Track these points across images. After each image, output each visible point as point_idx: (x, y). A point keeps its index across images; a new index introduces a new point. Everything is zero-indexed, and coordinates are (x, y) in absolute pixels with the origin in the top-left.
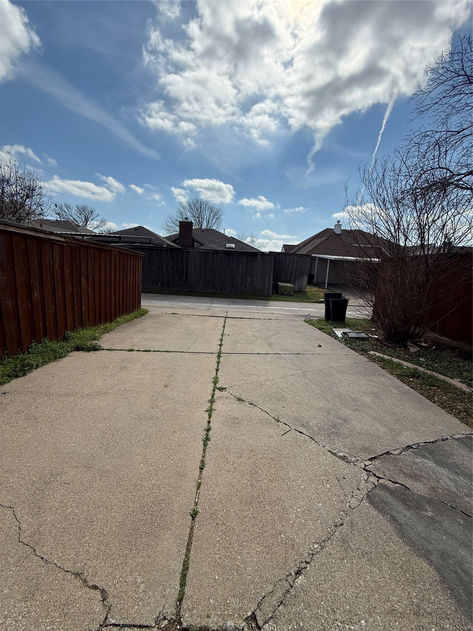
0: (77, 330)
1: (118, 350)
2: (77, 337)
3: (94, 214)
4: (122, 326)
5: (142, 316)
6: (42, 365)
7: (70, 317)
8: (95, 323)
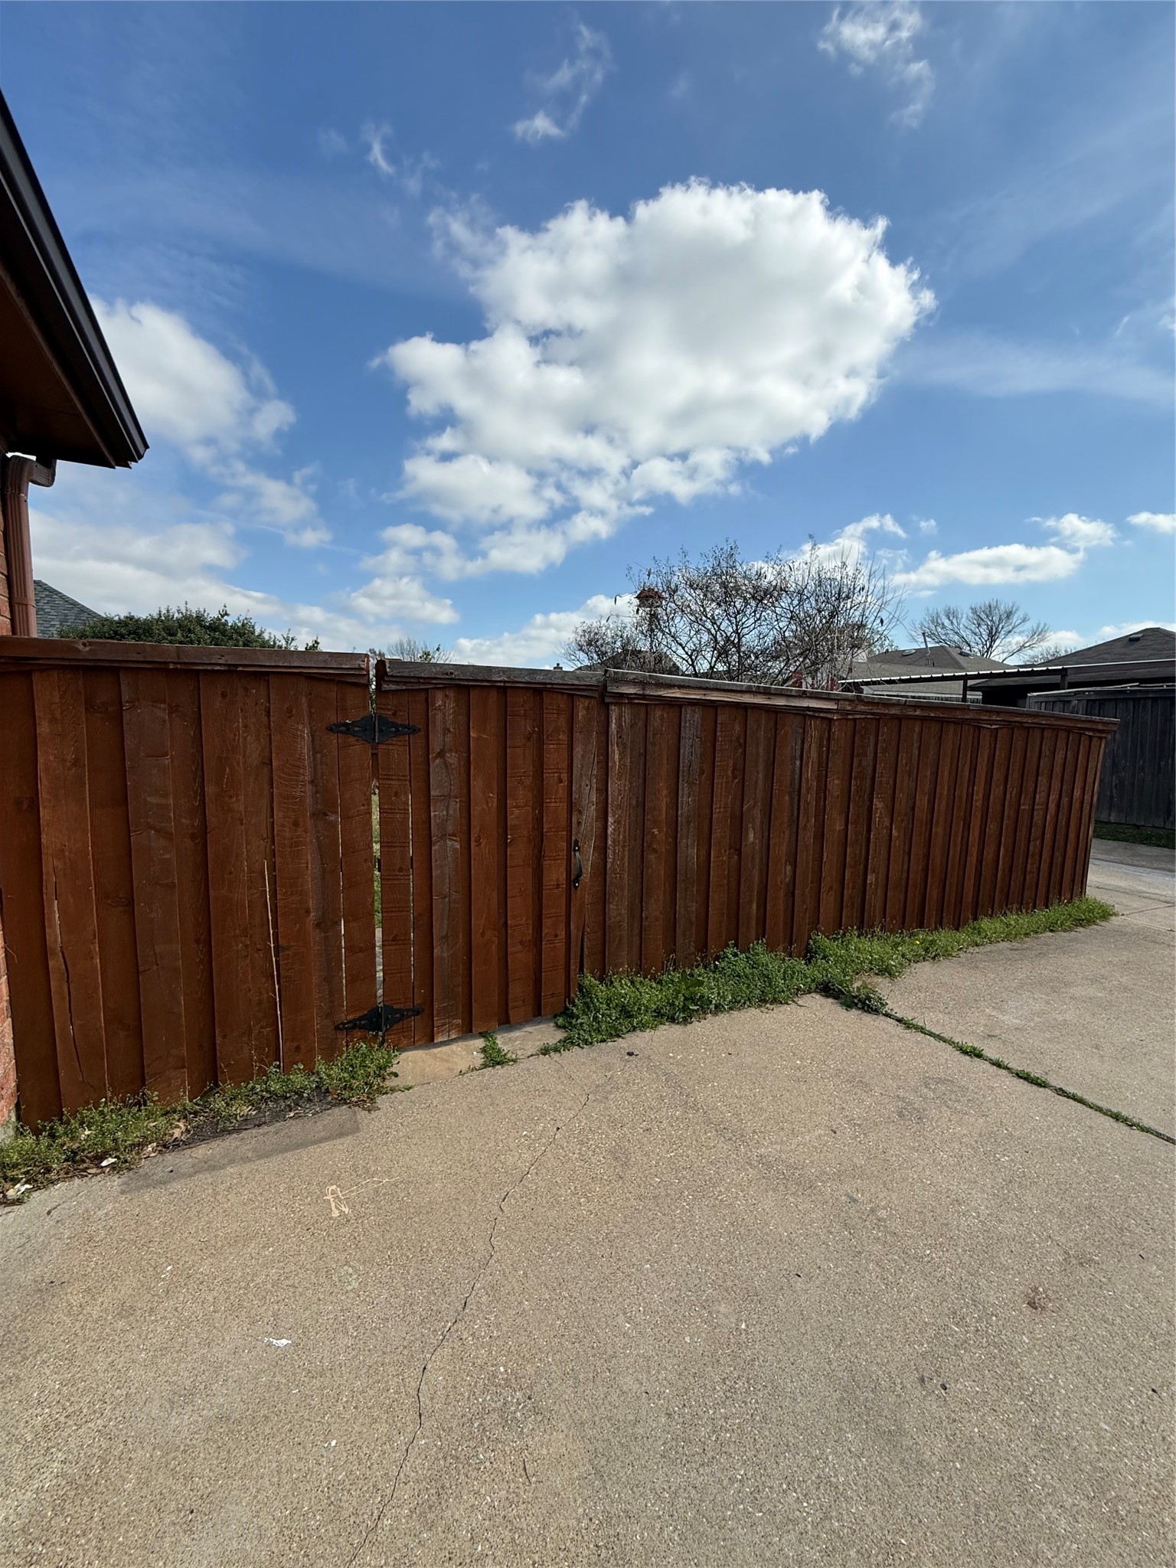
0: (844, 935)
1: (931, 1034)
2: (836, 955)
3: (1015, 619)
4: (989, 948)
5: (1081, 925)
6: (731, 1009)
7: (828, 901)
8: (903, 923)
